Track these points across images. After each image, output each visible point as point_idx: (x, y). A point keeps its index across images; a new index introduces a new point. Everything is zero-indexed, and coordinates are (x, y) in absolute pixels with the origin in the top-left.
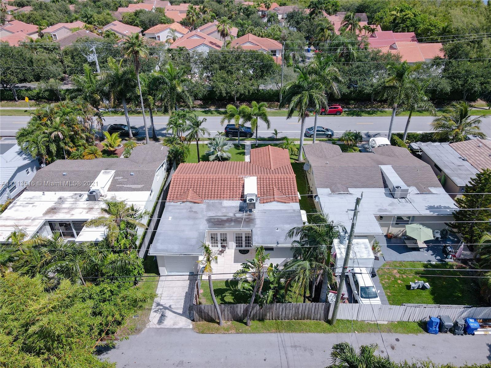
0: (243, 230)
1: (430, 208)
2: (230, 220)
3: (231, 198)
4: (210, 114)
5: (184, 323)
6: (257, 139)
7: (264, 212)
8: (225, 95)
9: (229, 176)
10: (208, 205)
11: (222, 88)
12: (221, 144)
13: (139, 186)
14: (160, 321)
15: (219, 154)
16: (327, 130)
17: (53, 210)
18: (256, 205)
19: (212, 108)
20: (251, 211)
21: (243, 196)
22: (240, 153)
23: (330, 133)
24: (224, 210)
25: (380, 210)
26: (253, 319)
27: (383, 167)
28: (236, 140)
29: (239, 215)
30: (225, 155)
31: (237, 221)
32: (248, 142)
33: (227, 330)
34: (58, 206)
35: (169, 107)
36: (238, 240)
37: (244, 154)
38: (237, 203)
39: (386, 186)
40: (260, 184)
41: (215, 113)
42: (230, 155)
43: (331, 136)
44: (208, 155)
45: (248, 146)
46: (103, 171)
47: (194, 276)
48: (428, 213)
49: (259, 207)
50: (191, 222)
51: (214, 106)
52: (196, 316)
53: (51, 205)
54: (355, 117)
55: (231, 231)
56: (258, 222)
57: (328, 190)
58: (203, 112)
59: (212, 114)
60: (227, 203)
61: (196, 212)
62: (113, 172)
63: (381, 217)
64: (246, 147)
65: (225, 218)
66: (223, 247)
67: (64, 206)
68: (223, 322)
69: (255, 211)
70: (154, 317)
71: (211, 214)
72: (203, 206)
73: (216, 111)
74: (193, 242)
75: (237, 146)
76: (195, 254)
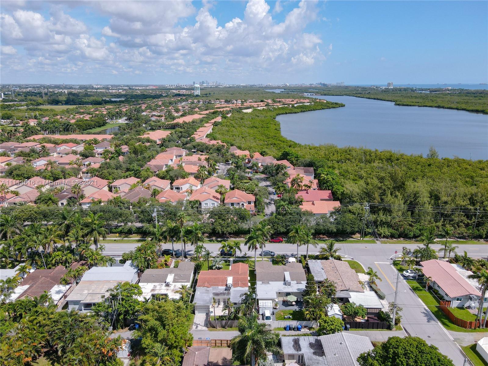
0: (226, 297)
1: (298, 289)
2: (221, 294)
3: (222, 285)
4: (212, 242)
5: (205, 328)
6: (236, 257)
7: (235, 291)
8: (221, 233)
9: (221, 276)
10: (213, 288)
11: (219, 229)
12: (219, 261)
13: (185, 281)
14: (196, 328)
15: (217, 266)
16: (272, 252)
17: (153, 290)
18: (231, 288)
19: (214, 238)
20: (229, 290)
21: (226, 285)
22: (227, 265)
23: (273, 254)
24: (219, 290)
25: (279, 290)
26: (228, 327)
27: (285, 273)
28: (225, 258)
29: (225, 292)
30: (220, 266)
31: (224, 294)
32: (231, 259)
33: (219, 330)
34: (154, 288)
35: (194, 243)
36: (224, 302)
37: (229, 265)
38: (224, 287)
39: (284, 281)
40: (234, 280)
41: (216, 241)
42: (222, 266)
43: (273, 255)
44: (213, 266)
45: (231, 261)
46: (169, 274)
47: (208, 315)
48: (297, 291)
49: (233, 289)
50: (207, 294)
51: (215, 237)
52: (209, 325)
53: (152, 288)
54: (289, 244)
55: (221, 297)
56: (232, 294)
57: (261, 282)
58: (209, 241)
59: (214, 242)
60: (220, 287)
61: (208, 291)
62: (173, 275)
63: (280, 293)
64: (231, 262)
65: (219, 293)
66: (219, 304)
67: (157, 288)
68: (218, 328)
69: (231, 290)
70: (194, 327)
71: (214, 291)
72: (211, 288)
73: (216, 240)
74: (208, 301)
75: (226, 261)
76: (208, 305)
